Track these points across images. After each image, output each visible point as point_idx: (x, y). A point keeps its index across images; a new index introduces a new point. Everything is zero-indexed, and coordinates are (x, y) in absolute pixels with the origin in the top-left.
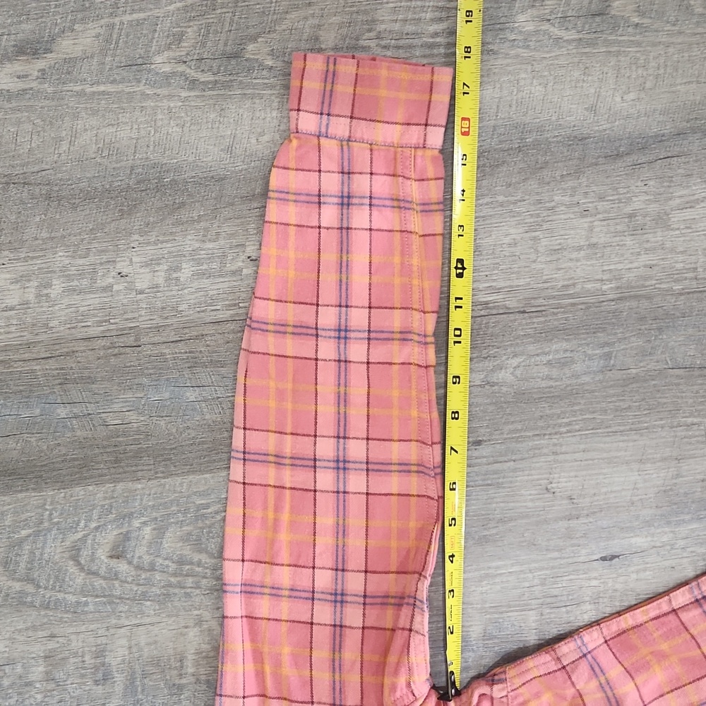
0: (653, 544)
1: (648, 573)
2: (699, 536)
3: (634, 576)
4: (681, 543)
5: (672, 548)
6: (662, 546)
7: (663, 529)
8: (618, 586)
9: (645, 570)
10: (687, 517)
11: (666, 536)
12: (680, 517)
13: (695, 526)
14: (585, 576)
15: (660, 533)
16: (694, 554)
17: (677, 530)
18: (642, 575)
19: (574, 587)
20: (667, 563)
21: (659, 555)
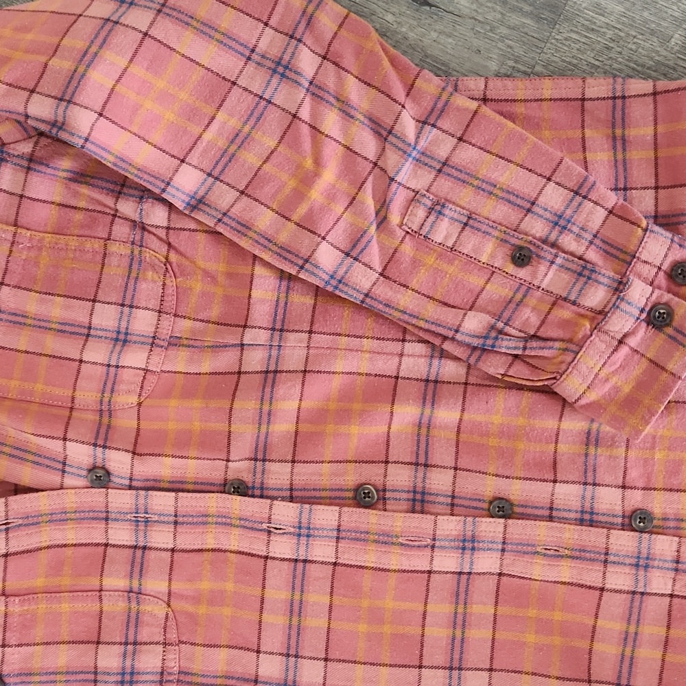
0: (474, 14)
1: (450, 40)
2: (526, 34)
3: (434, 35)
4: (504, 31)
5: (491, 30)
6: (483, 23)
7: (494, 5)
8: (411, 35)
9: (450, 36)
10: (527, 8)
11: (493, 14)
12: (520, 4)
13: (528, 21)
14: (384, 4)
15: (489, 7)
16: (509, 50)
17: (509, 15)
18: (443, 39)
19: (365, 10)
20: (476, 43)
21: (473, 29)
